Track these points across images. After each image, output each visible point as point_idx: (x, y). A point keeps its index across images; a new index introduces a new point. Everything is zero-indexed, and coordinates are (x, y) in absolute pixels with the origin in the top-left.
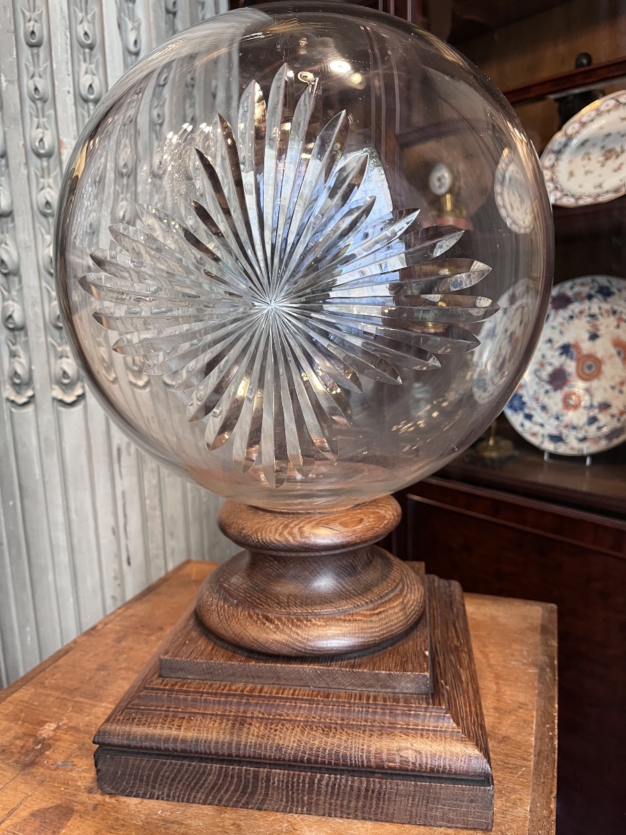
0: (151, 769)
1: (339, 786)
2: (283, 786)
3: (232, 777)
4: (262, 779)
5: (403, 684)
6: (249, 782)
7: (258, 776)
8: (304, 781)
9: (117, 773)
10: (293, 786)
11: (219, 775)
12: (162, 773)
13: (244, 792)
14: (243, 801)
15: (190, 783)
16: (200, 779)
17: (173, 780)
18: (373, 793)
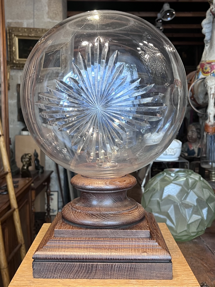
0: (54, 266)
1: (121, 267)
2: (102, 269)
3: (84, 267)
4: (95, 267)
5: (141, 234)
6: (90, 268)
7: (93, 266)
8: (109, 266)
9: (41, 269)
10: (105, 269)
11: (79, 267)
12: (58, 268)
13: (88, 273)
14: (87, 276)
15: (68, 271)
16: (72, 269)
17: (62, 270)
18: (133, 269)
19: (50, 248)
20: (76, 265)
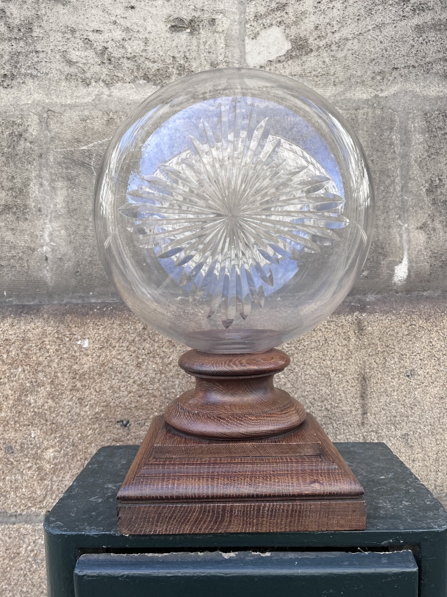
0: (156, 512)
1: (276, 510)
2: (241, 514)
3: (209, 512)
4: (228, 511)
5: (306, 450)
6: (219, 514)
7: (225, 509)
8: (254, 509)
9: (132, 518)
10: (247, 514)
11: (200, 512)
12: (162, 515)
13: (216, 522)
14: (215, 528)
15: (181, 520)
16: (187, 516)
17: (170, 518)
18: (296, 512)
19: (148, 479)
20: (195, 508)
